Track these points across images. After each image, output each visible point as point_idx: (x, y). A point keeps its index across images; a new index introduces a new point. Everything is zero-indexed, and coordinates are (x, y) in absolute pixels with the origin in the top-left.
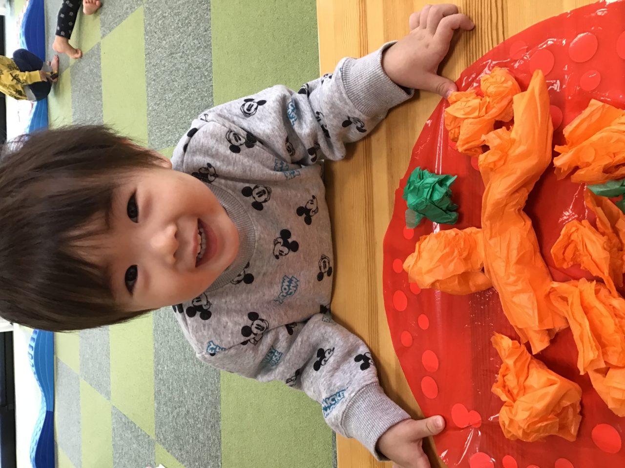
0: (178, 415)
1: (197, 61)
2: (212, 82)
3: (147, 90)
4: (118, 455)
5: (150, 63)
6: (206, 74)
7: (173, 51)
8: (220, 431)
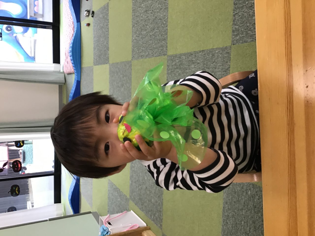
0: (141, 188)
1: (160, 16)
2: (167, 27)
3: (132, 29)
4: (110, 203)
5: (135, 15)
6: (165, 23)
7: (147, 9)
8: (163, 200)
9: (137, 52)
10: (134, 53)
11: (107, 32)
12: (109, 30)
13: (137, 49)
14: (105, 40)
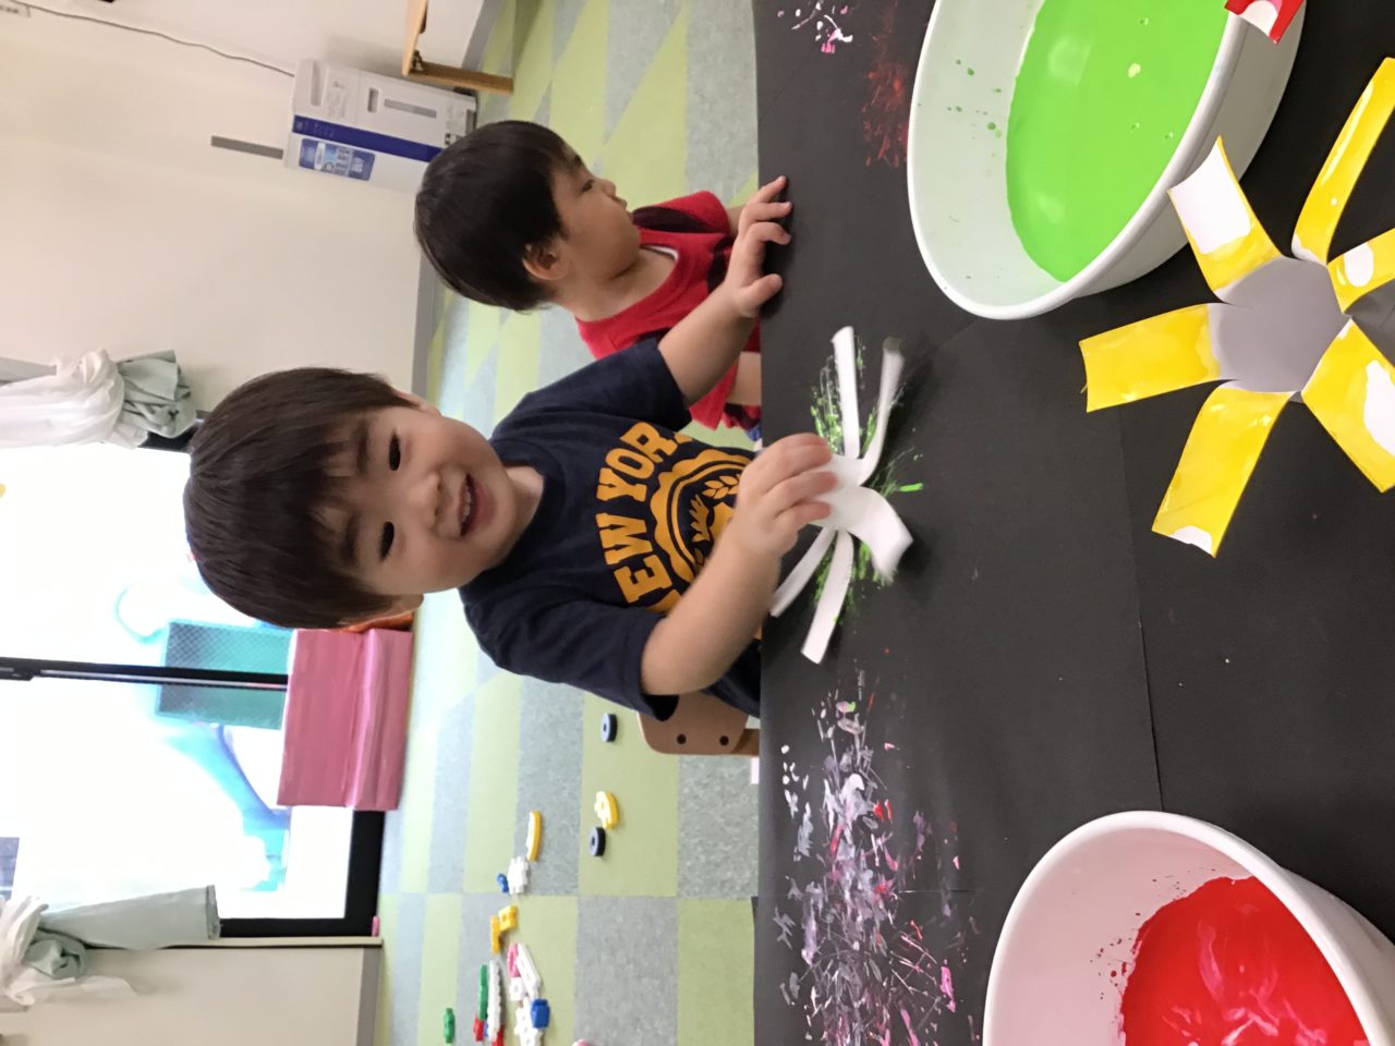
9: (703, 858)
10: (688, 864)
11: (573, 743)
12: (582, 738)
13: (701, 843)
14: (565, 781)
